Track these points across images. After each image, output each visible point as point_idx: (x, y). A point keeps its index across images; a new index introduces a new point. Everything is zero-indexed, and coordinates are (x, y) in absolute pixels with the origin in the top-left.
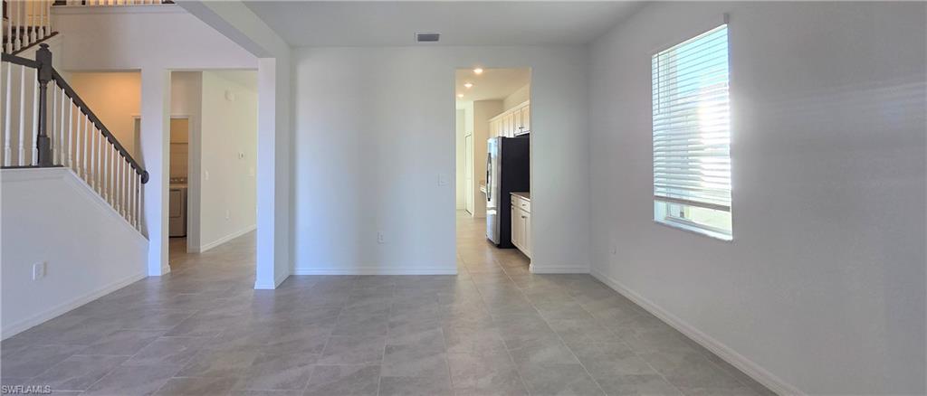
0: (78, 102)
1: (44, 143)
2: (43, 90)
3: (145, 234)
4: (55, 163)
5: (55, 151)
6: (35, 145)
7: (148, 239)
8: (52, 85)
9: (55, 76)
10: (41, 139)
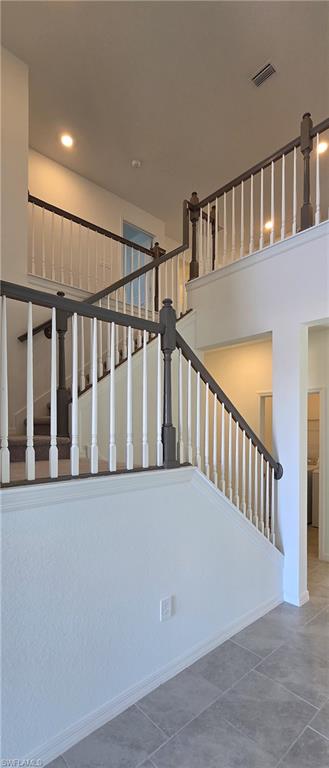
0: (206, 377)
1: (169, 433)
2: (167, 361)
3: (279, 547)
4: (182, 462)
5: (182, 444)
6: (159, 438)
7: (283, 553)
8: (177, 354)
9: (180, 343)
10: (166, 429)
